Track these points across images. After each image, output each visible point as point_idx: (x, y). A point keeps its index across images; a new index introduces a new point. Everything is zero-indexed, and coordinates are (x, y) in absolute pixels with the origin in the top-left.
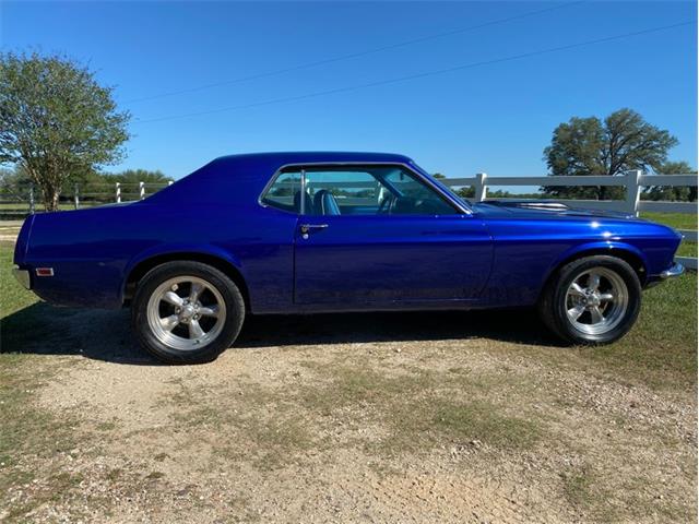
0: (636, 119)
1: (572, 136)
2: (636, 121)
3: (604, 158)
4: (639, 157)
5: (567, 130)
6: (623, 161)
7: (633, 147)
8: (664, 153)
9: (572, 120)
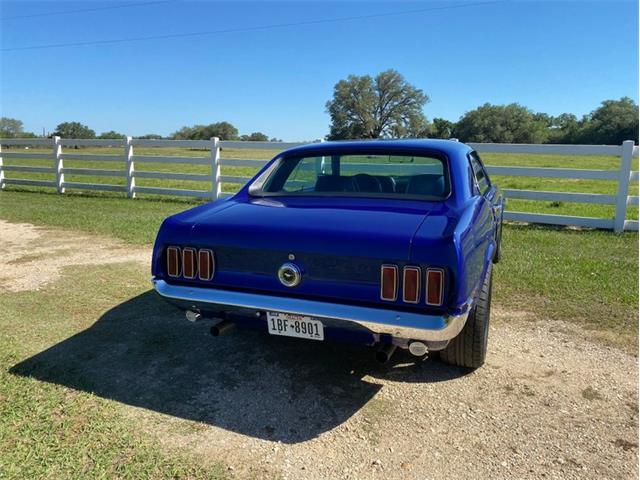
0: (398, 80)
1: (350, 91)
2: (399, 81)
3: (375, 113)
4: (401, 112)
5: (346, 86)
6: (389, 115)
7: (396, 103)
8: (419, 108)
9: (350, 77)
